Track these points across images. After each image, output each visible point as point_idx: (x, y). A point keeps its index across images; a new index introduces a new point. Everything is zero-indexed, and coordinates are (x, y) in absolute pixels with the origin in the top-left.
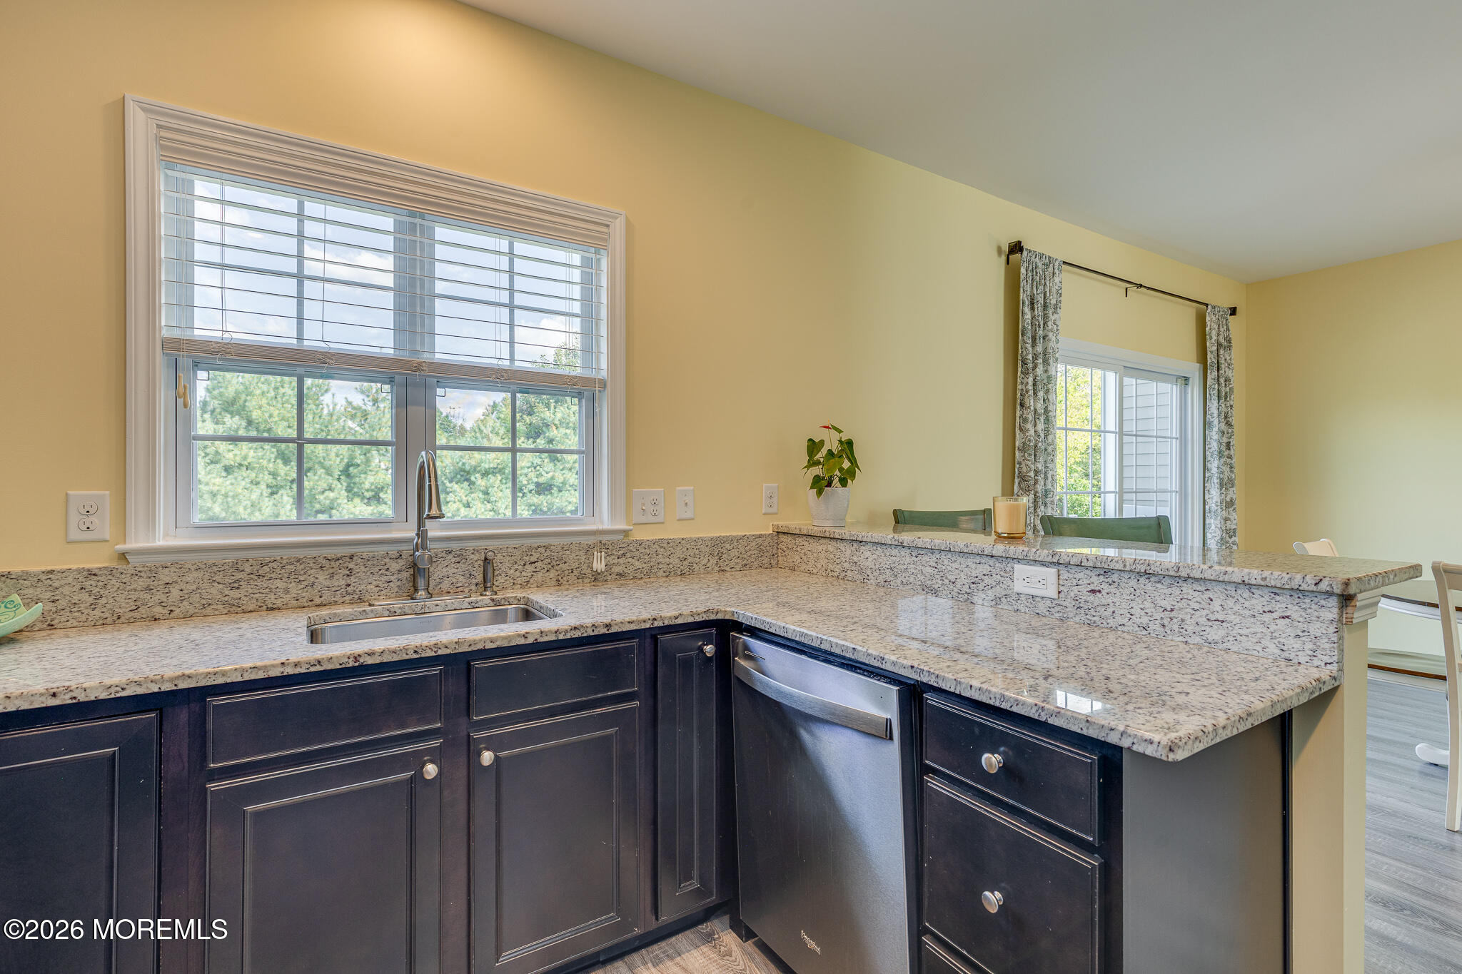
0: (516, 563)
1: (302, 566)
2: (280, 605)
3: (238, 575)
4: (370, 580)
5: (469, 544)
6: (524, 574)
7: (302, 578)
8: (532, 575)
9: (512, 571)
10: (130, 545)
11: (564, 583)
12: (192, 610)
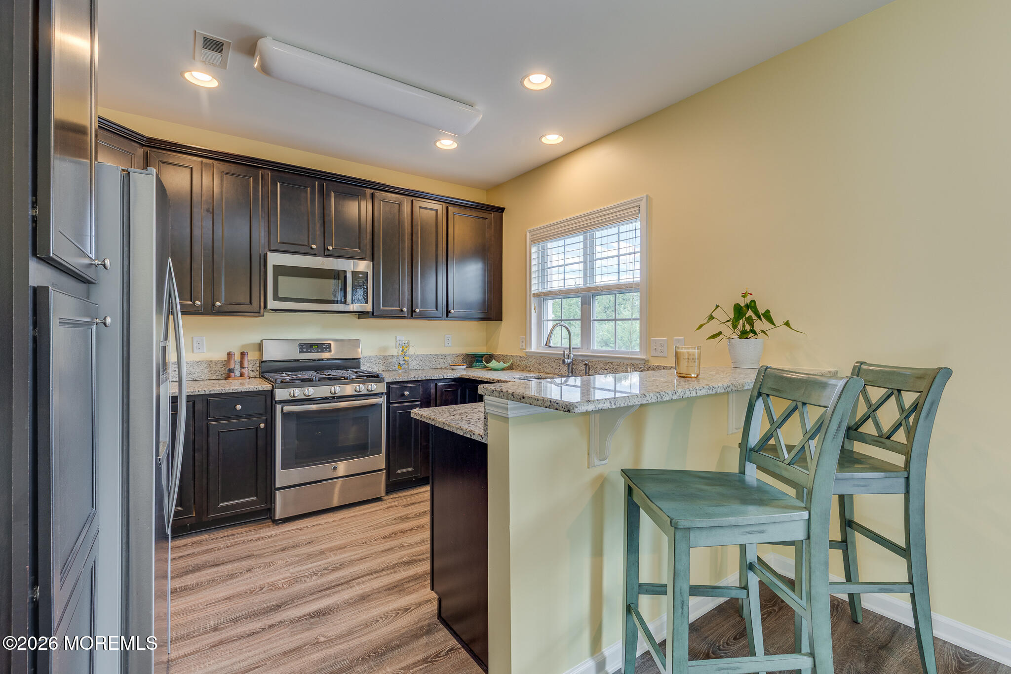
0: (601, 368)
1: (551, 361)
2: (547, 372)
4: (564, 368)
5: (589, 359)
7: (551, 364)
10: (527, 351)
12: (534, 370)
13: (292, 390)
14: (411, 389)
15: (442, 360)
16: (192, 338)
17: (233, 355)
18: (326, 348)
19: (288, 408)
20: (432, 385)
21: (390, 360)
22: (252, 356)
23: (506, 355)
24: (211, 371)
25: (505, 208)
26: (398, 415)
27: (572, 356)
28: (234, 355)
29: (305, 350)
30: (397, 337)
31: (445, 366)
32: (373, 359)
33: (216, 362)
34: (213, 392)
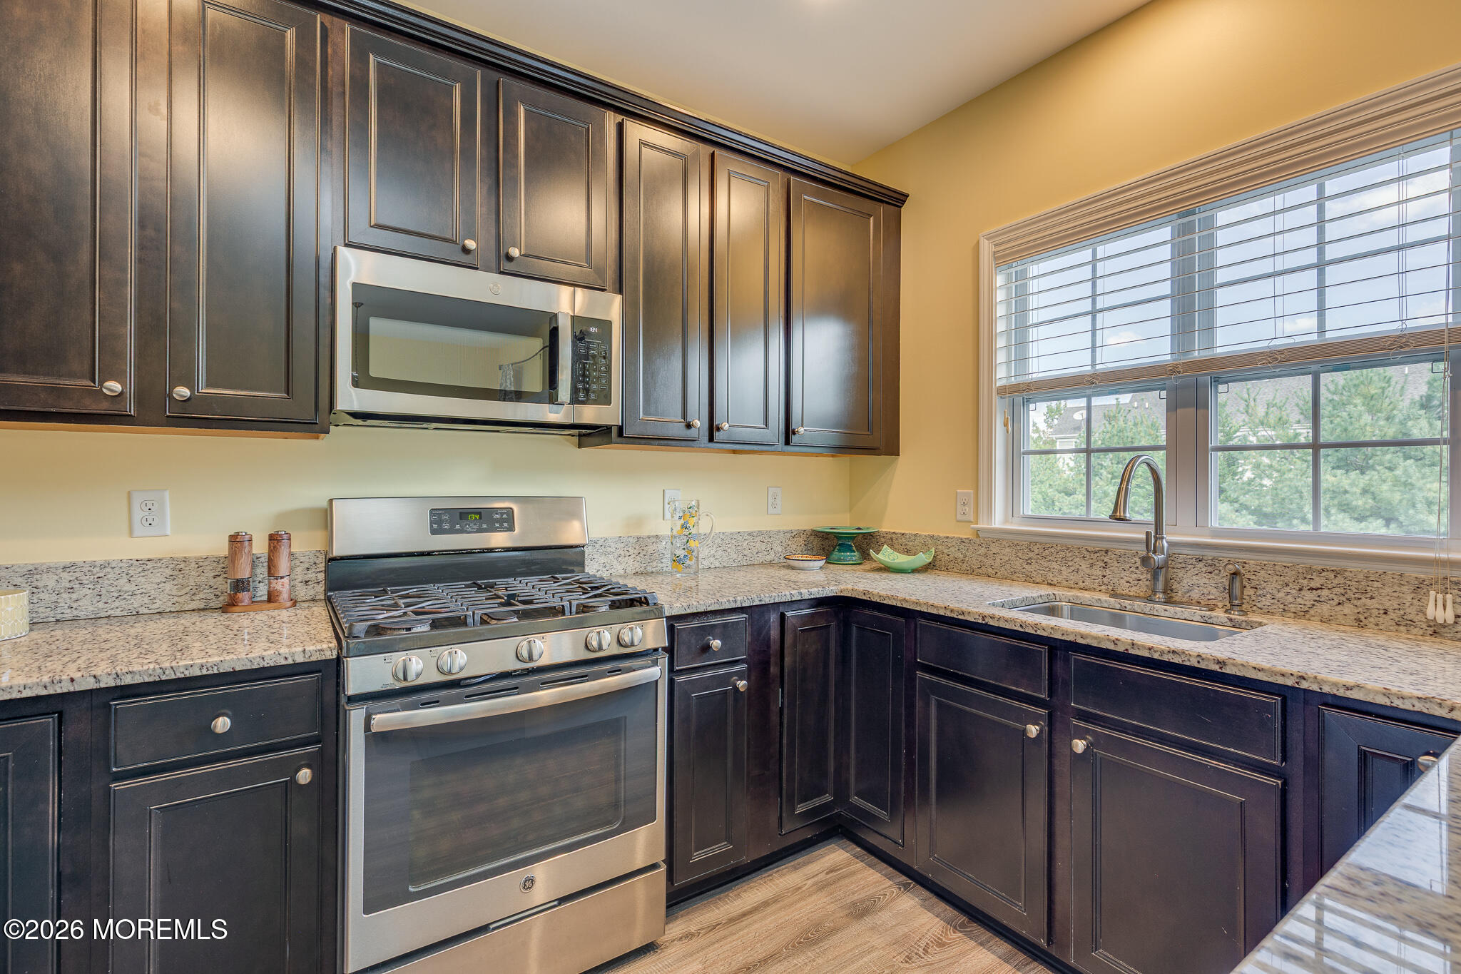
0: (1287, 585)
1: (1070, 554)
2: (1056, 583)
3: (1031, 555)
4: (1122, 576)
5: (1224, 555)
6: (1299, 600)
7: (1070, 564)
8: (1313, 605)
9: (1281, 595)
10: (980, 526)
11: (1370, 625)
12: (1006, 575)
13: (399, 657)
14: (725, 632)
15: (763, 546)
16: (129, 493)
17: (246, 543)
18: (501, 521)
19: (386, 719)
20: (774, 618)
21: (651, 548)
22: (304, 544)
23: (915, 535)
24: (183, 587)
25: (907, 196)
26: (694, 702)
27: (1166, 545)
28: (250, 540)
29: (446, 526)
30: (666, 492)
31: (769, 558)
32: (613, 545)
33: (199, 563)
34: (128, 680)
